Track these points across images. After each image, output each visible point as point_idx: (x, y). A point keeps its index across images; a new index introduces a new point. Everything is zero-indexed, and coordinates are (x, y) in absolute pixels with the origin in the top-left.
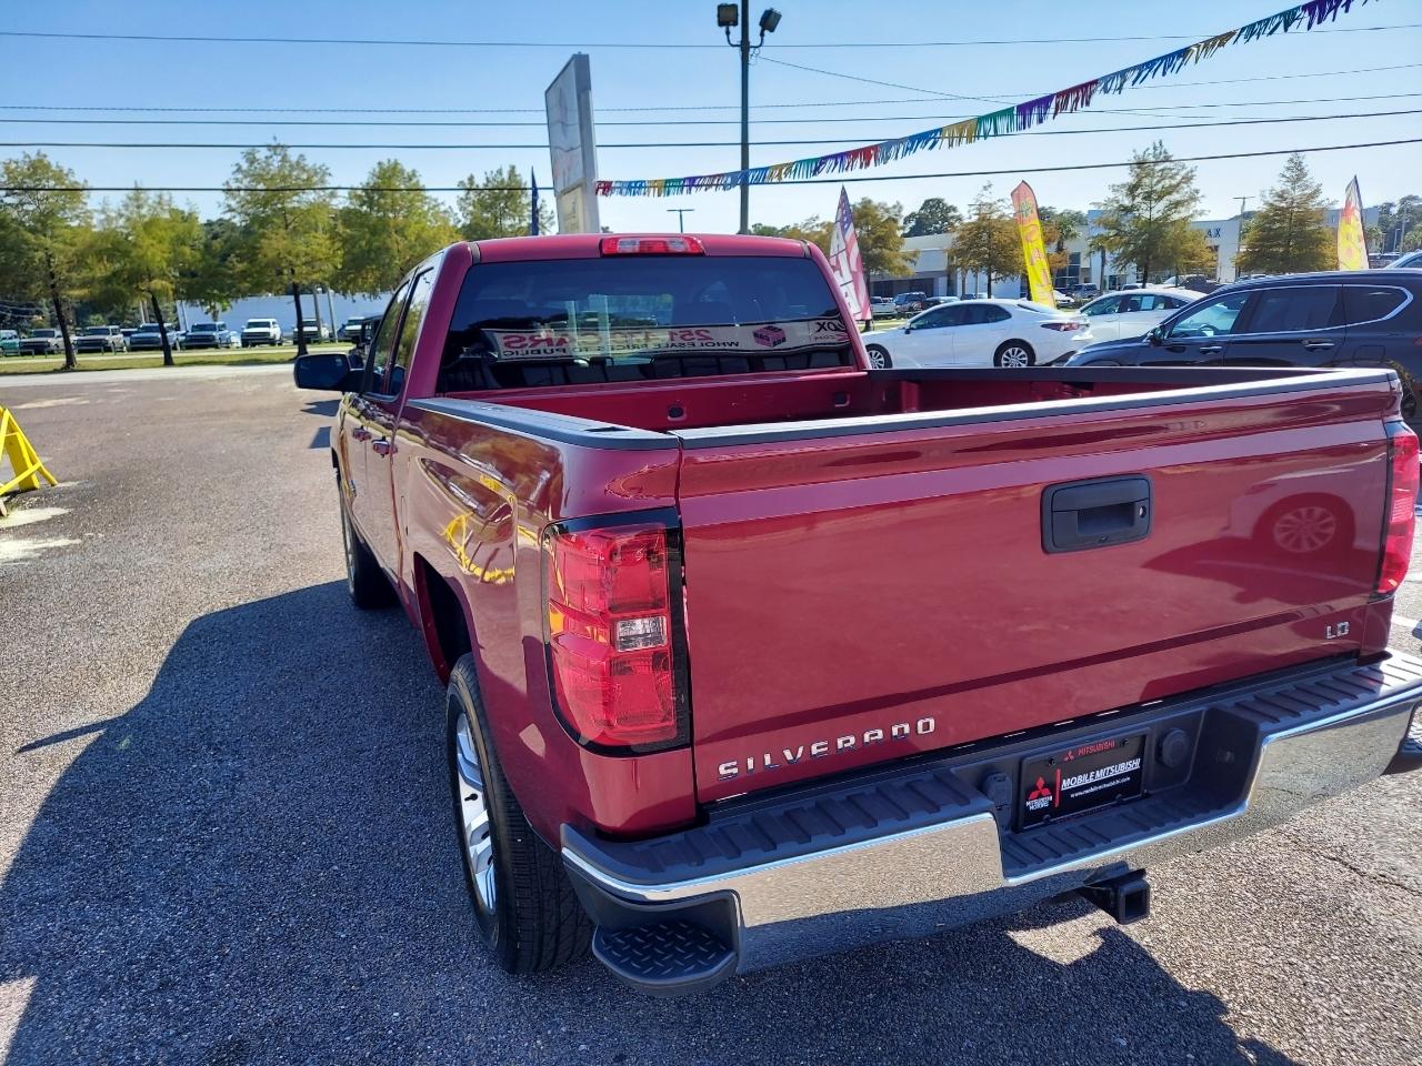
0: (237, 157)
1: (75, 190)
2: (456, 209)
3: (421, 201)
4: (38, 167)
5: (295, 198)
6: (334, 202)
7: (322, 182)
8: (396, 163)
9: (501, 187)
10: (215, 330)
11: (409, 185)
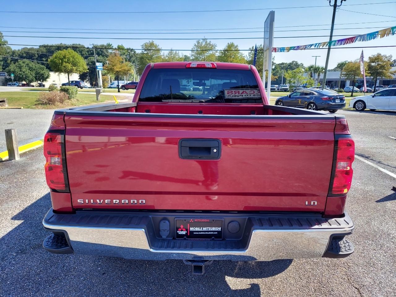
0: (195, 42)
1: (159, 50)
2: (248, 56)
3: (238, 53)
4: (152, 44)
5: (207, 53)
6: (217, 53)
7: (215, 48)
8: (233, 43)
9: (261, 49)
10: (187, 86)
11: (235, 49)
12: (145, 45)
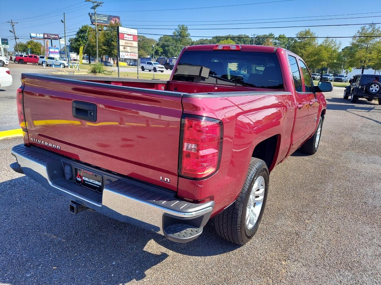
1: (314, 38)
4: (307, 32)
12: (300, 33)
